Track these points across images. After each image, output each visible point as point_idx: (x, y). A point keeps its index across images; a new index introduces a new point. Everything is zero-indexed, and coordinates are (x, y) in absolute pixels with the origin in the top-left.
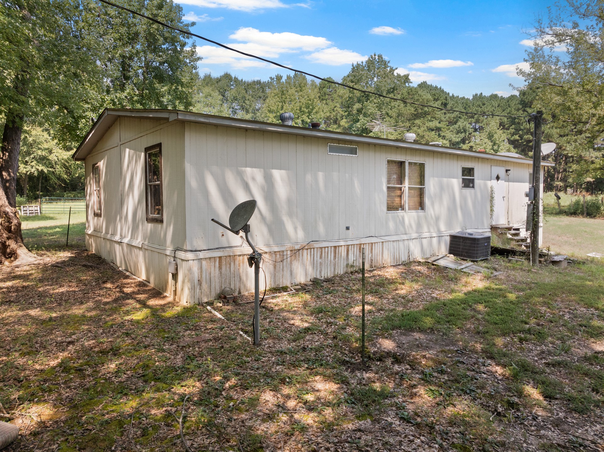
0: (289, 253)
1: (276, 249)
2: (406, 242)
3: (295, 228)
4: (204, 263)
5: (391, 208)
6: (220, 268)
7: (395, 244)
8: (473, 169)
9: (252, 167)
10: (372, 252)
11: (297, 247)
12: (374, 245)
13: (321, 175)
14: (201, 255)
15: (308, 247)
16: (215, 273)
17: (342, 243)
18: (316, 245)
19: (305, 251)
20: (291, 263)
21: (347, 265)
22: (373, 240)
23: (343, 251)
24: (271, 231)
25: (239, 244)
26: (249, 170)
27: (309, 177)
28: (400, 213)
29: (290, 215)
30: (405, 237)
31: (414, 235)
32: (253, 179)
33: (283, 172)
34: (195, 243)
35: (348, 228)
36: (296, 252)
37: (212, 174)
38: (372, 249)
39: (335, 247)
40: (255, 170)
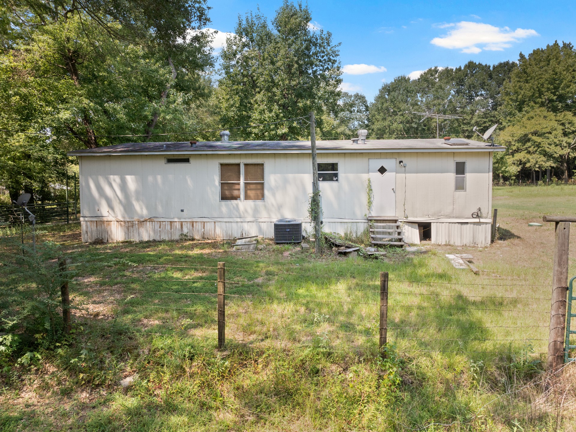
0: (137, 222)
1: (128, 220)
2: (239, 224)
3: (142, 209)
4: (88, 223)
5: (224, 198)
6: (97, 227)
7: (227, 224)
8: (337, 164)
9: (114, 175)
10: (204, 228)
11: (142, 220)
12: (206, 223)
13: (159, 178)
14: (86, 219)
15: (151, 220)
16: (94, 228)
17: (176, 220)
18: (155, 220)
19: (148, 223)
20: (139, 229)
21: (182, 235)
22: (205, 220)
23: (178, 225)
24: (125, 209)
25: (107, 215)
26: (112, 177)
27: (150, 179)
28: (234, 202)
29: (138, 200)
30: (239, 220)
31: (250, 219)
32: (114, 180)
33: (133, 177)
34: (84, 213)
35: (182, 211)
36: (142, 222)
37: (93, 179)
38: (204, 226)
39: (171, 222)
40: (115, 176)
